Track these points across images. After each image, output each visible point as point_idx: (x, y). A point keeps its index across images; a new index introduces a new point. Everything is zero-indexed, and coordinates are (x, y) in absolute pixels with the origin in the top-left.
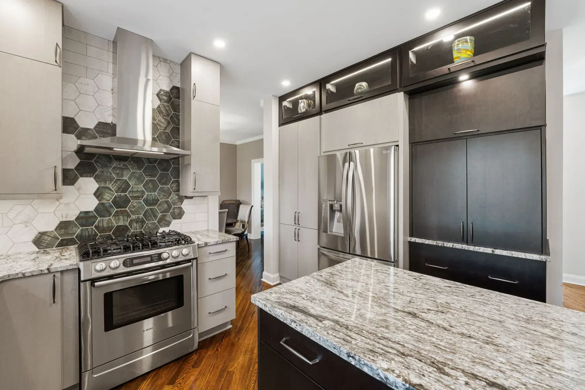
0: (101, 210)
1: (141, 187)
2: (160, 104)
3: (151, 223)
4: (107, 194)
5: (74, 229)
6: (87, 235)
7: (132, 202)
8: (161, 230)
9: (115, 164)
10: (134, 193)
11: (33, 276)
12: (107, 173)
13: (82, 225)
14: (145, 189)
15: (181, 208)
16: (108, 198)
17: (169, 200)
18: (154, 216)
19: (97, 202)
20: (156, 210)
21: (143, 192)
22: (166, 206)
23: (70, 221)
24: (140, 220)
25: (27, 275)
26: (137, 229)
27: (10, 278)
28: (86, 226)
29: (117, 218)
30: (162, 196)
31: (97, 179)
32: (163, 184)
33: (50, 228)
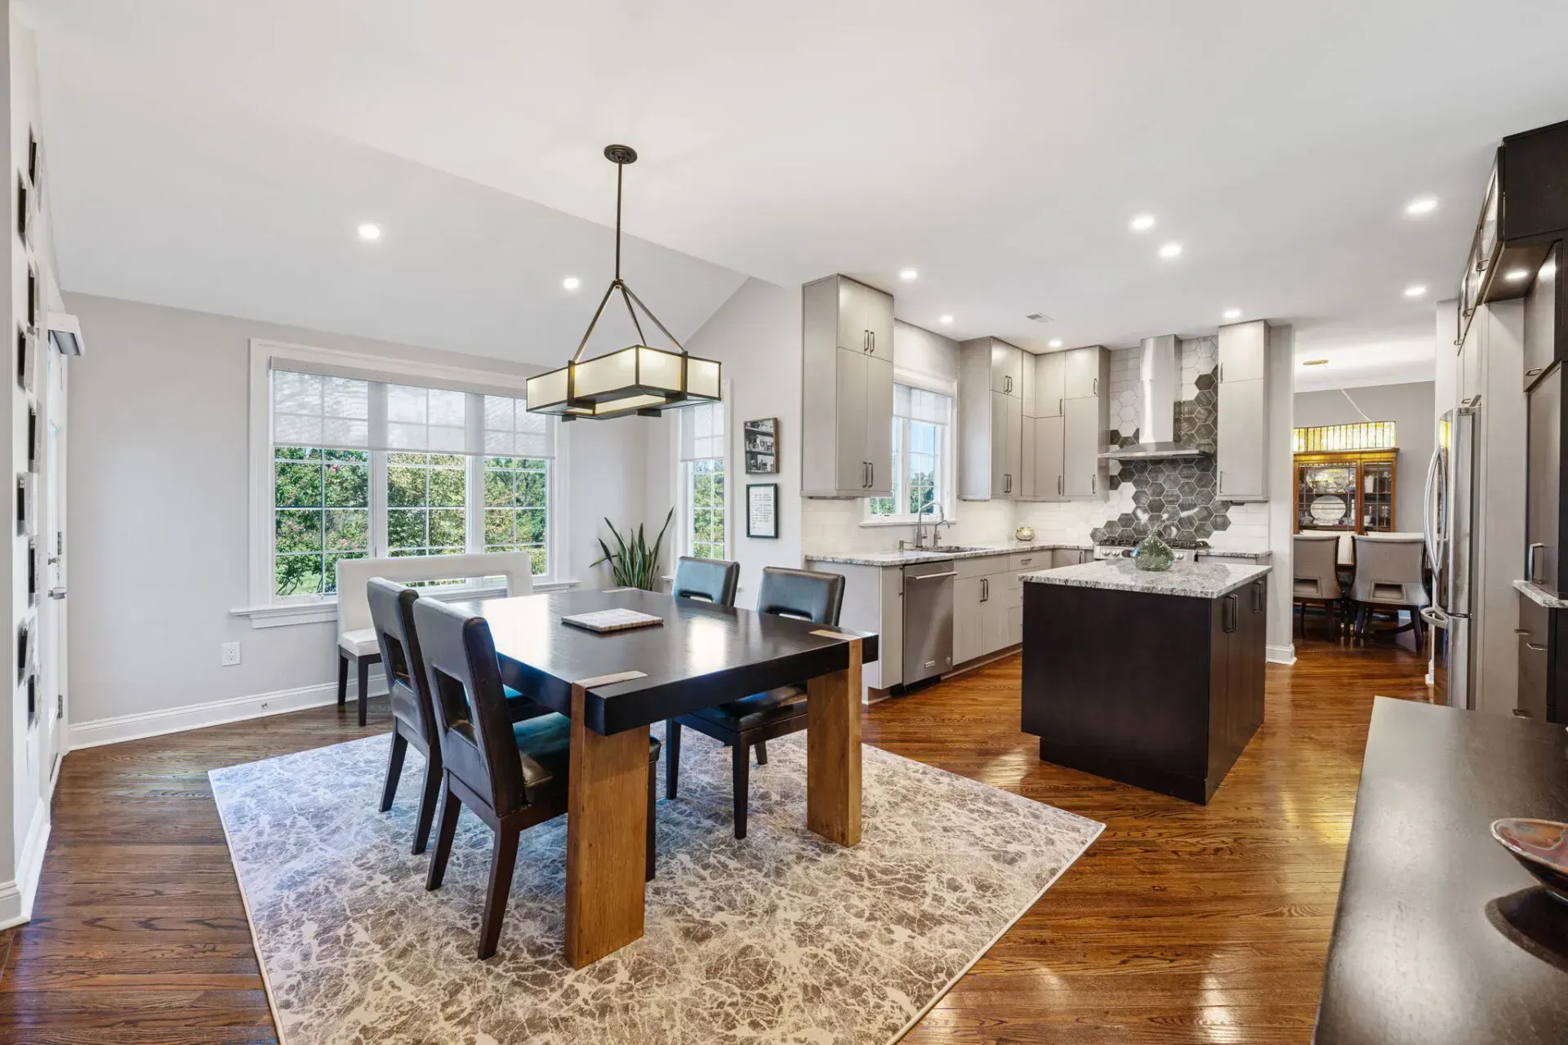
1: (1176, 491)
2: (1203, 392)
3: (1186, 532)
4: (1143, 498)
5: (1117, 529)
6: (1126, 535)
7: (1167, 507)
8: (1199, 540)
9: (1150, 467)
10: (1169, 497)
11: (1070, 549)
12: (1143, 478)
13: (1123, 526)
14: (1181, 492)
15: (1225, 517)
16: (1145, 501)
17: (1211, 506)
18: (1190, 524)
19: (1134, 505)
20: (1193, 517)
21: (1178, 496)
22: (1205, 513)
23: (1114, 521)
25: (1068, 548)
27: (1061, 547)
30: (1200, 501)
31: (1136, 484)
32: (1202, 486)
33: (1101, 524)
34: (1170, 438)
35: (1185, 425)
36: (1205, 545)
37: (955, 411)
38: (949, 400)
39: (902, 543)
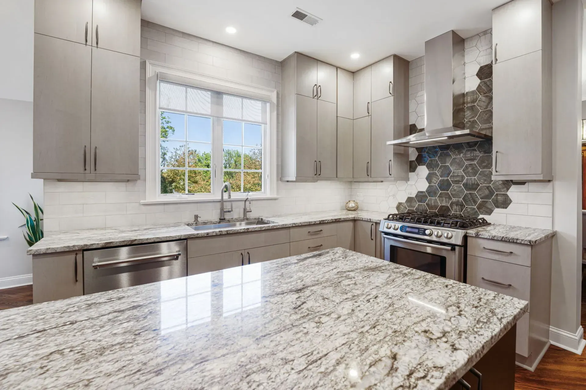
0: (431, 191)
1: (461, 172)
2: (481, 83)
3: (470, 208)
4: (434, 179)
5: (415, 203)
6: (421, 209)
7: (453, 186)
8: (481, 216)
9: (440, 152)
10: (455, 178)
11: (365, 221)
12: (434, 161)
13: (419, 202)
14: (465, 173)
15: (506, 195)
16: (436, 182)
17: (491, 185)
18: (473, 202)
19: (428, 185)
20: (476, 195)
21: (463, 177)
22: (487, 192)
23: (413, 197)
24: (459, 204)
25: (364, 220)
26: (456, 212)
27: (359, 219)
28: (421, 203)
29: (441, 198)
30: (482, 181)
31: (429, 167)
32: (484, 167)
33: (403, 200)
34: (450, 123)
35: (468, 113)
36: (485, 223)
37: (275, 113)
38: (268, 105)
39: (196, 217)
